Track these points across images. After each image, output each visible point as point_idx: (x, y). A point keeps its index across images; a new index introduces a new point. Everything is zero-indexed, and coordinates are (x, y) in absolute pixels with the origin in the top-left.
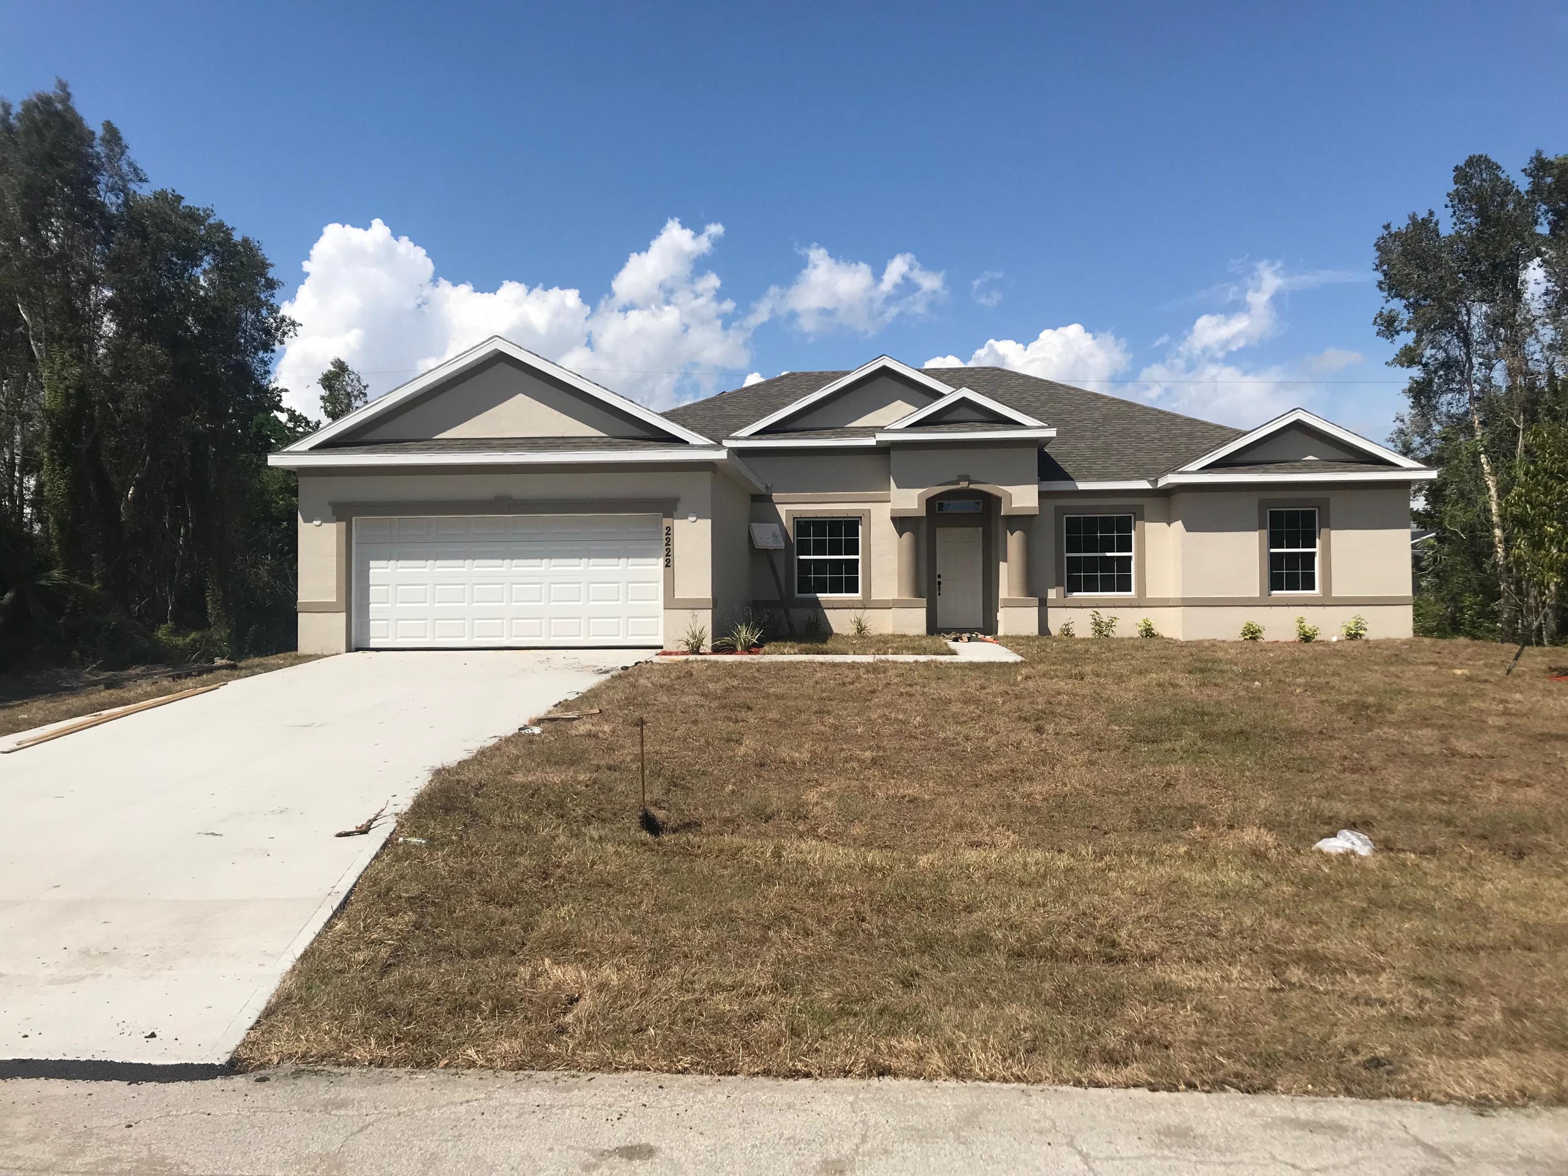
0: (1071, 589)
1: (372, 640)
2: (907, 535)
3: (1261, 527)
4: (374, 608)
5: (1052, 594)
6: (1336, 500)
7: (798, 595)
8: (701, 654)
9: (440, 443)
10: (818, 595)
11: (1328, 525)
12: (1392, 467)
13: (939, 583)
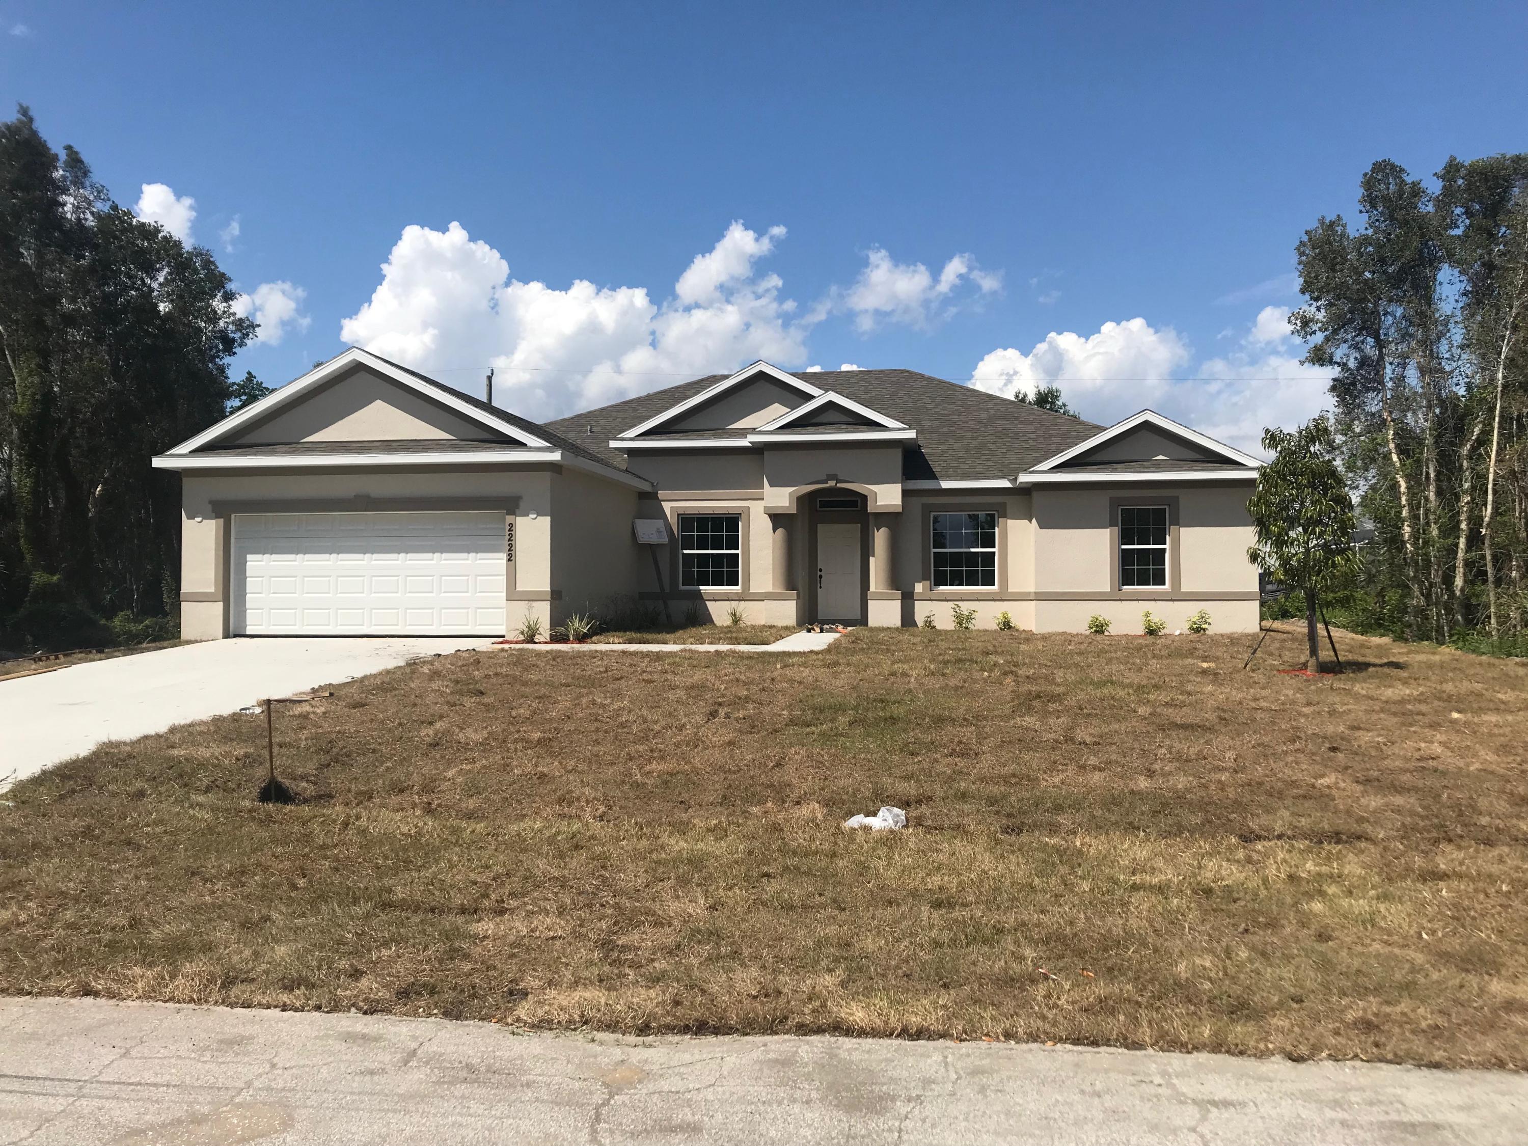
0: (938, 584)
1: (248, 628)
2: (780, 531)
3: (1112, 525)
4: (251, 598)
5: (919, 588)
6: (1185, 499)
7: (682, 588)
8: (535, 643)
9: (306, 445)
10: (701, 587)
11: (1177, 522)
12: (1237, 467)
13: (821, 577)
